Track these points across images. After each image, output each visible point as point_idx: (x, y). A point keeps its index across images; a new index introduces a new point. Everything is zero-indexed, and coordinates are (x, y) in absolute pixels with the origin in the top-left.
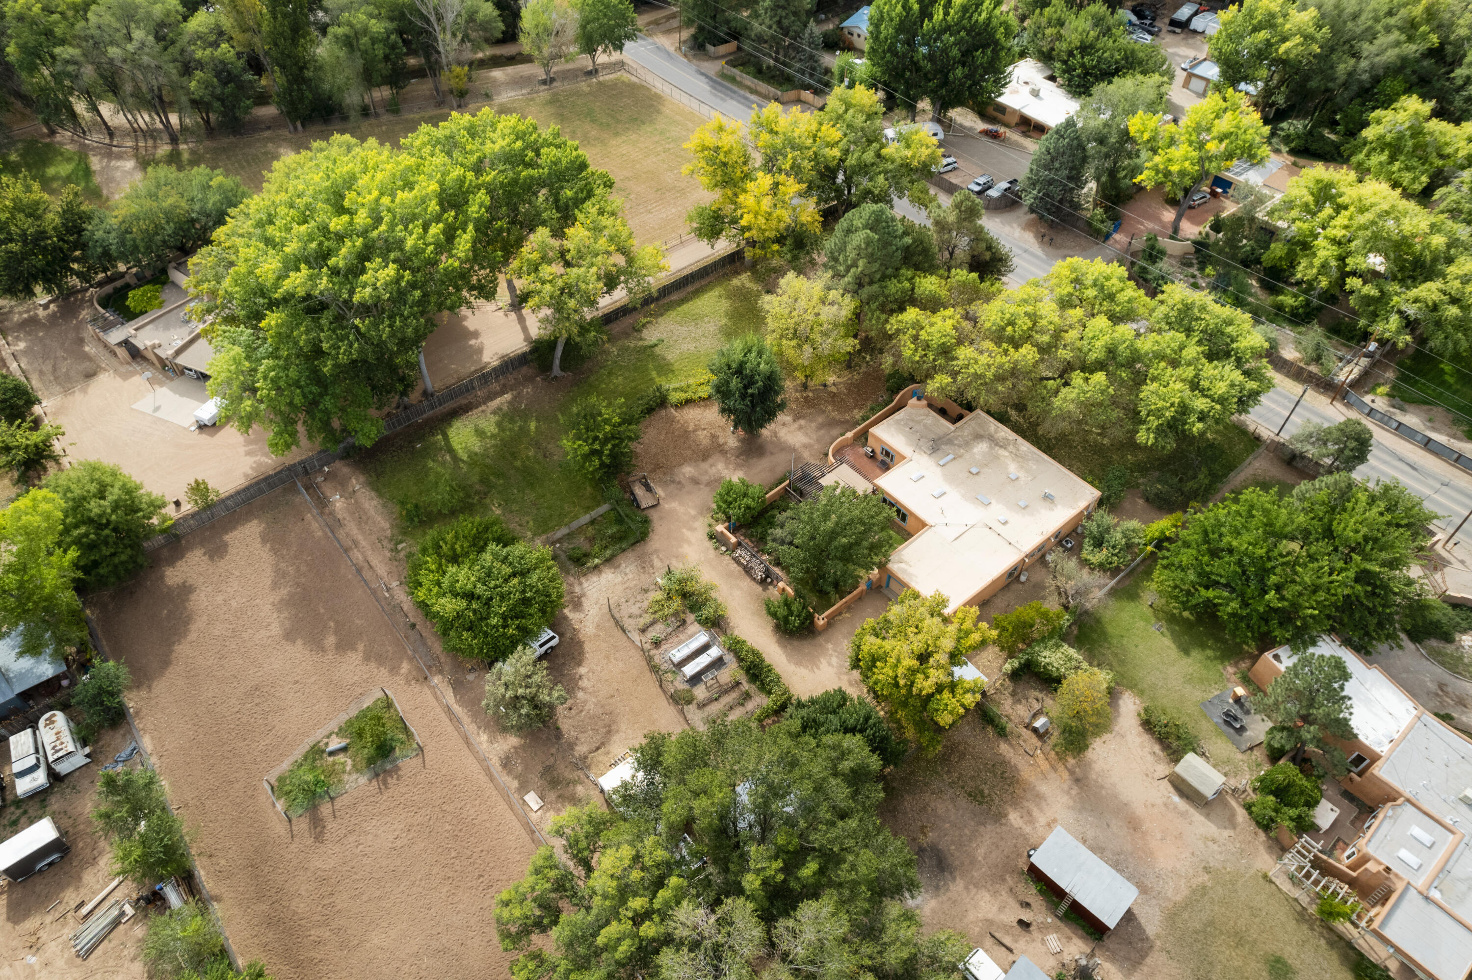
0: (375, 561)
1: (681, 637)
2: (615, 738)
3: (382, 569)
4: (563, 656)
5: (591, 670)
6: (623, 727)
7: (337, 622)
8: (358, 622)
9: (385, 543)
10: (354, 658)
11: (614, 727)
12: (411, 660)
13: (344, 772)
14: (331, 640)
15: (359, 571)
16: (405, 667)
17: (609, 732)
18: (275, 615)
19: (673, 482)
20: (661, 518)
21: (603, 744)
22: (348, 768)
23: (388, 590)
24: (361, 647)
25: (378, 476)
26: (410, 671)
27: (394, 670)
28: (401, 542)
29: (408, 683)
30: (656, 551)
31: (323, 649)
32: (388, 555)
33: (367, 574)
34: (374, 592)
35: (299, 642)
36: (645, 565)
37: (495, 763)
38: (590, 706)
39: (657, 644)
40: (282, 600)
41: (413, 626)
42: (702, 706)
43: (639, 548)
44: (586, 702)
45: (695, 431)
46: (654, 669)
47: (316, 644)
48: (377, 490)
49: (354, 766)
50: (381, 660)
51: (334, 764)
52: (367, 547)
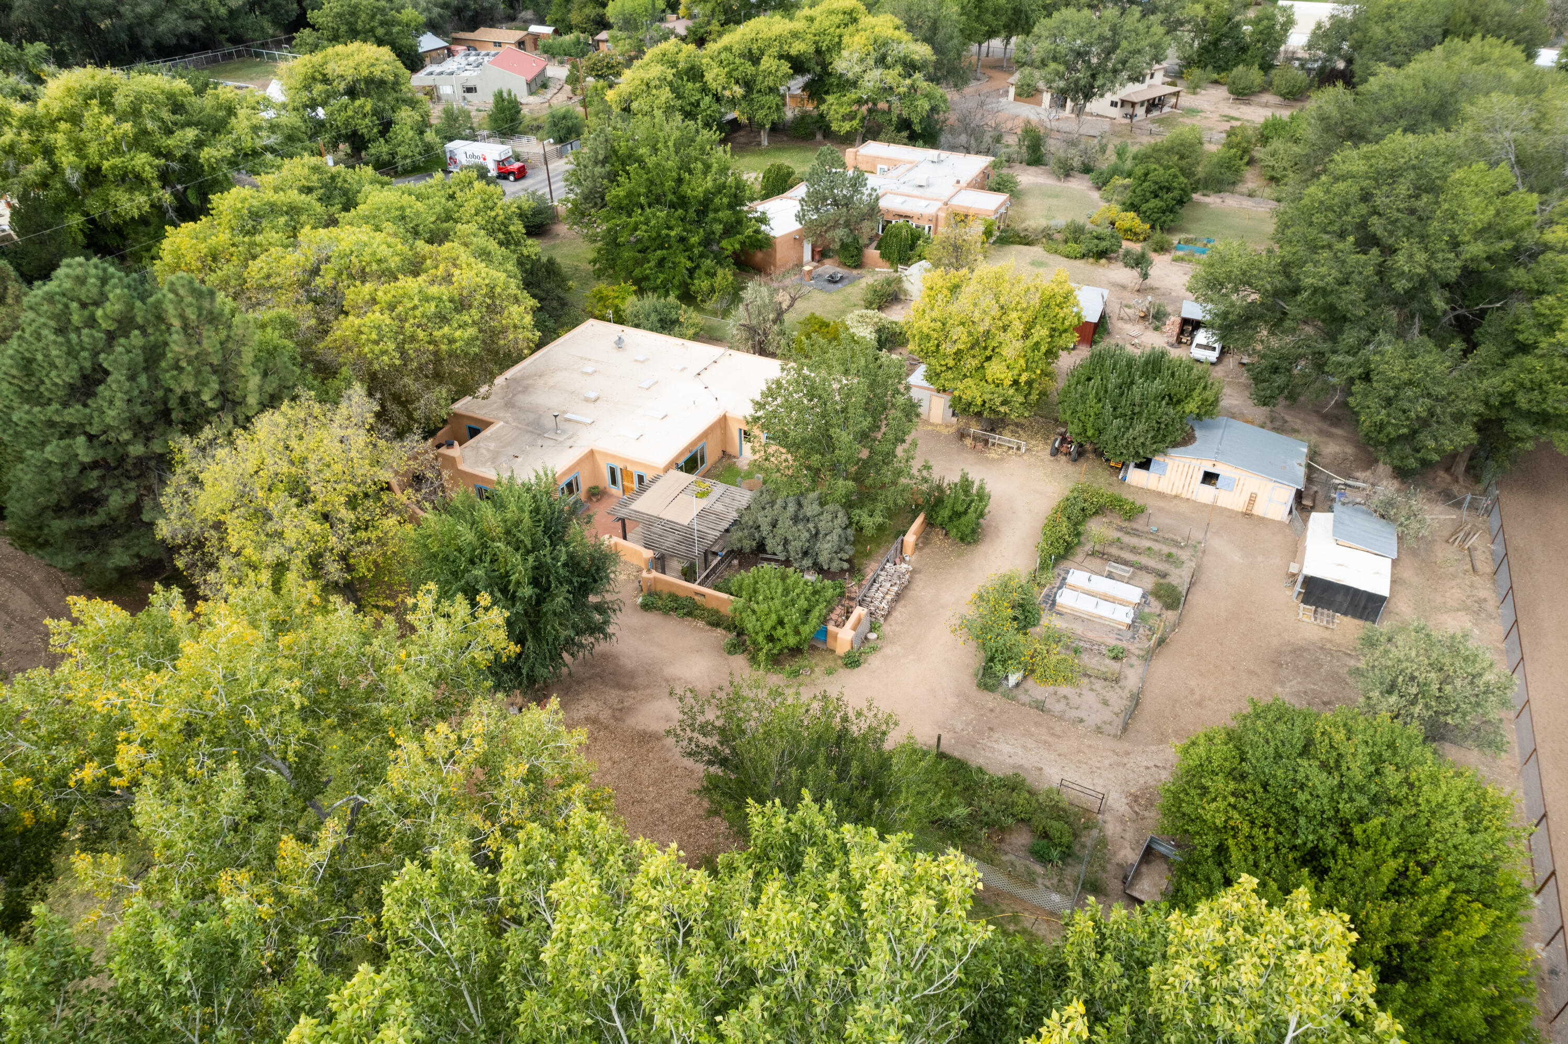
1: (1080, 628)
6: (1274, 641)
11: (1286, 648)
17: (1302, 650)
39: (1118, 652)
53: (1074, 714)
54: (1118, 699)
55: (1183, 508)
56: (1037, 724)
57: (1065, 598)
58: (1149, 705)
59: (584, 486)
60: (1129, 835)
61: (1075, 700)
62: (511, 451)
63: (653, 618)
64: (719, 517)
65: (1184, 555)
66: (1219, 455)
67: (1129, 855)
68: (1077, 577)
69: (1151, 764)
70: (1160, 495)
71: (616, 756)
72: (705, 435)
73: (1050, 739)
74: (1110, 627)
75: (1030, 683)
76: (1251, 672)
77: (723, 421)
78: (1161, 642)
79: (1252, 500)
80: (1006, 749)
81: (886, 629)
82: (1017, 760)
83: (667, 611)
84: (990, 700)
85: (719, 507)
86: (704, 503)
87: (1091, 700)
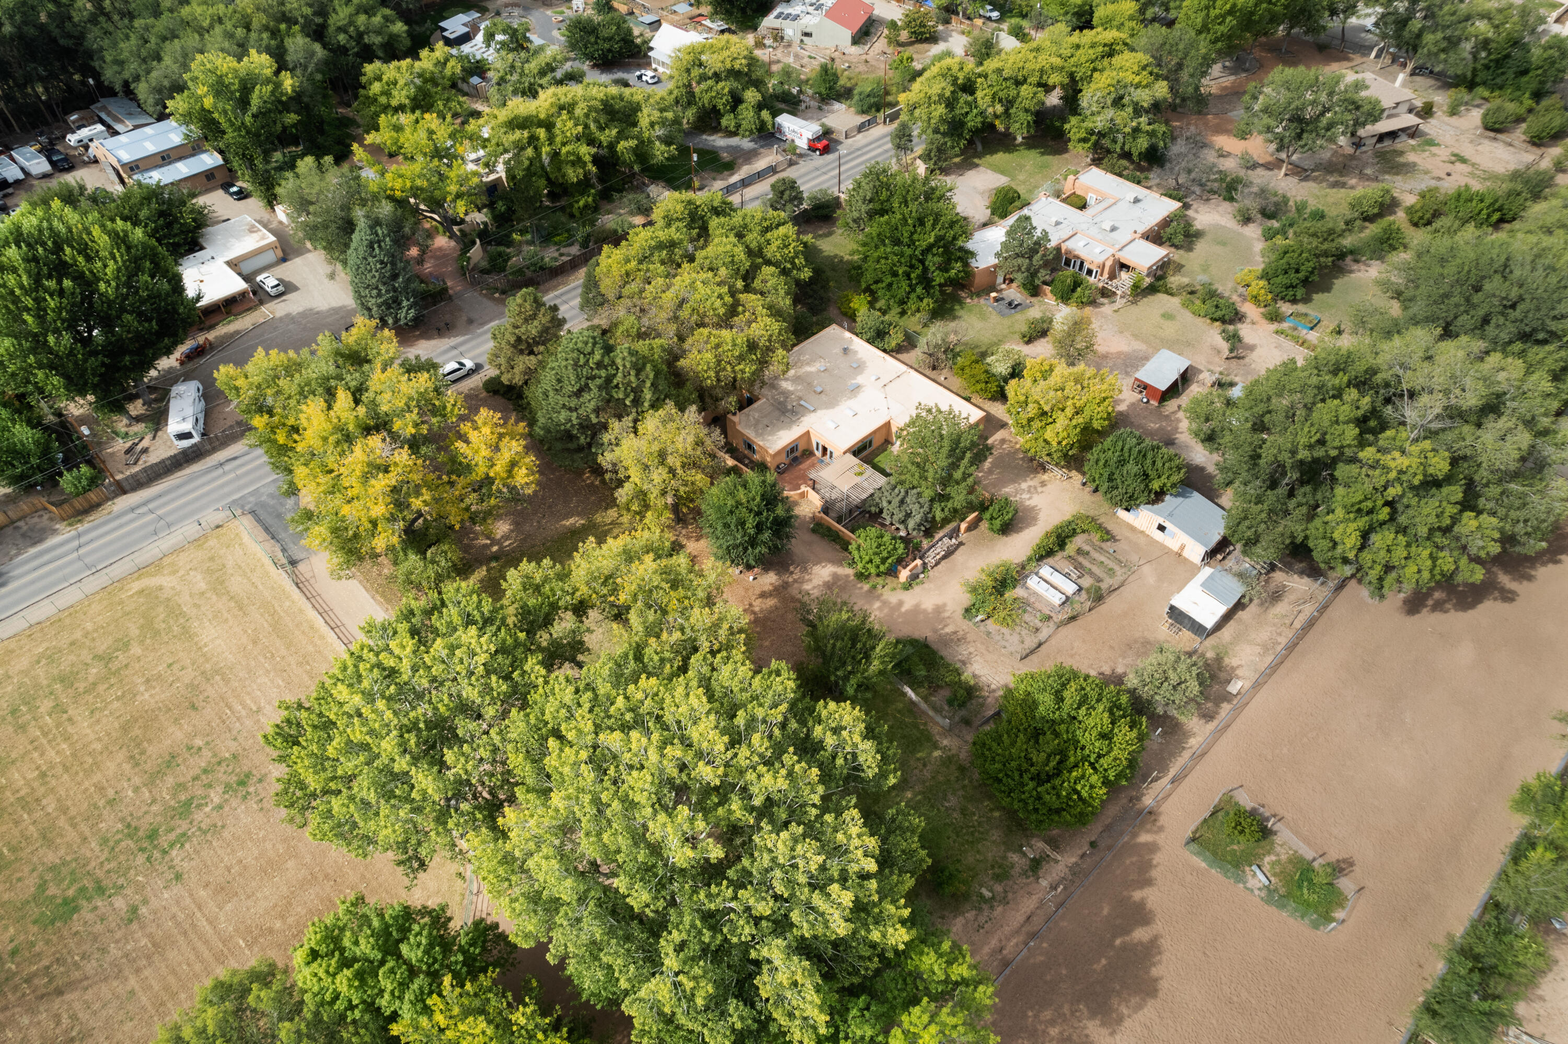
0: (1016, 917)
1: (1032, 600)
2: (1154, 638)
7: (1114, 937)
8: (1105, 911)
9: (982, 919)
10: (1151, 897)
12: (1135, 835)
13: (1279, 861)
14: (1141, 934)
15: (1033, 936)
16: (1144, 838)
17: (1149, 643)
18: (1127, 1023)
22: (1274, 858)
23: (1054, 887)
24: (1137, 895)
26: (1148, 831)
27: (1153, 848)
28: (981, 896)
29: (1161, 829)
30: (935, 631)
31: (1154, 941)
32: (1000, 909)
33: (1037, 921)
34: (1060, 905)
35: (1154, 972)
36: (958, 639)
37: (1211, 726)
39: (1046, 618)
40: (1103, 1024)
41: (1093, 845)
42: (1098, 580)
43: (935, 644)
44: (1125, 665)
45: (754, 613)
46: (1070, 617)
47: (1150, 950)
49: (1269, 853)
50: (1145, 866)
51: (1275, 875)
52: (996, 937)
53: (1003, 643)
54: (1031, 642)
55: (1142, 541)
57: (1033, 582)
58: (1046, 649)
59: (800, 448)
61: (1008, 637)
62: (765, 421)
63: (815, 538)
64: (864, 490)
65: (1119, 571)
66: (1170, 516)
68: (1045, 571)
70: (1133, 529)
72: (875, 432)
74: (1049, 604)
75: (989, 622)
76: (1112, 647)
77: (888, 425)
78: (1073, 618)
79: (1183, 547)
81: (931, 573)
83: (823, 536)
84: (967, 623)
85: (865, 484)
86: (858, 479)
87: (1015, 639)
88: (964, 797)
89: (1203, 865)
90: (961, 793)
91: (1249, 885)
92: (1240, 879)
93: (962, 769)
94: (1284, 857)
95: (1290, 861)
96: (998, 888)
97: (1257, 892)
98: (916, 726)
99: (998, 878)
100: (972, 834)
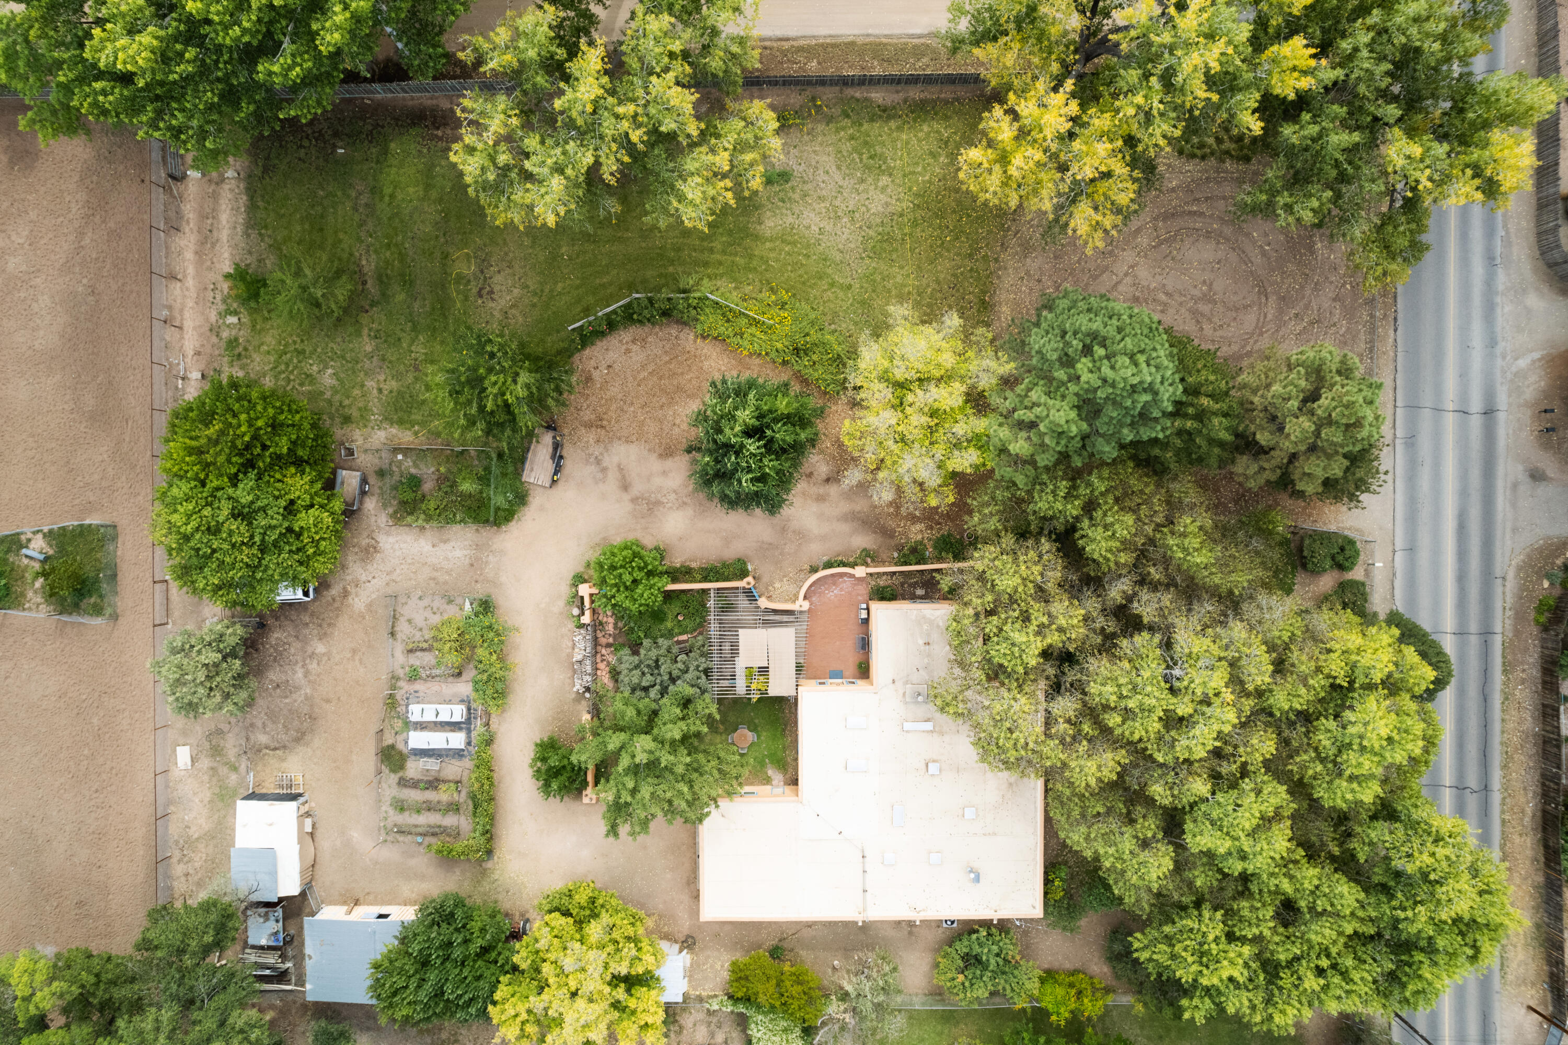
0: (192, 322)
1: (443, 689)
2: (301, 749)
3: (190, 341)
4: (312, 615)
5: (328, 655)
6: (317, 742)
9: (216, 299)
11: (308, 737)
13: (30, 585)
17: (297, 740)
19: (598, 462)
20: (542, 509)
21: (285, 747)
23: (184, 378)
25: (266, 170)
28: (233, 313)
30: (502, 553)
32: (211, 321)
38: (299, 697)
39: (414, 676)
42: (403, 783)
43: (487, 532)
44: (298, 688)
46: (391, 703)
48: (251, 192)
51: (24, 566)
52: (192, 289)
53: (426, 602)
54: (403, 628)
56: (446, 583)
58: (385, 634)
60: (373, 519)
61: (428, 614)
67: (370, 504)
69: (374, 582)
71: (676, 430)
73: (435, 574)
74: (424, 699)
76: (328, 701)
80: (458, 553)
81: (570, 624)
82: (448, 546)
83: (726, 566)
84: (481, 591)
87: (419, 620)
88: (322, 393)
89: (87, 522)
90: (328, 395)
91: (40, 536)
92: (49, 535)
93: (347, 420)
94: (30, 594)
95: (23, 595)
96: (225, 334)
97: (30, 535)
98: (423, 424)
99: (232, 343)
100: (287, 365)
